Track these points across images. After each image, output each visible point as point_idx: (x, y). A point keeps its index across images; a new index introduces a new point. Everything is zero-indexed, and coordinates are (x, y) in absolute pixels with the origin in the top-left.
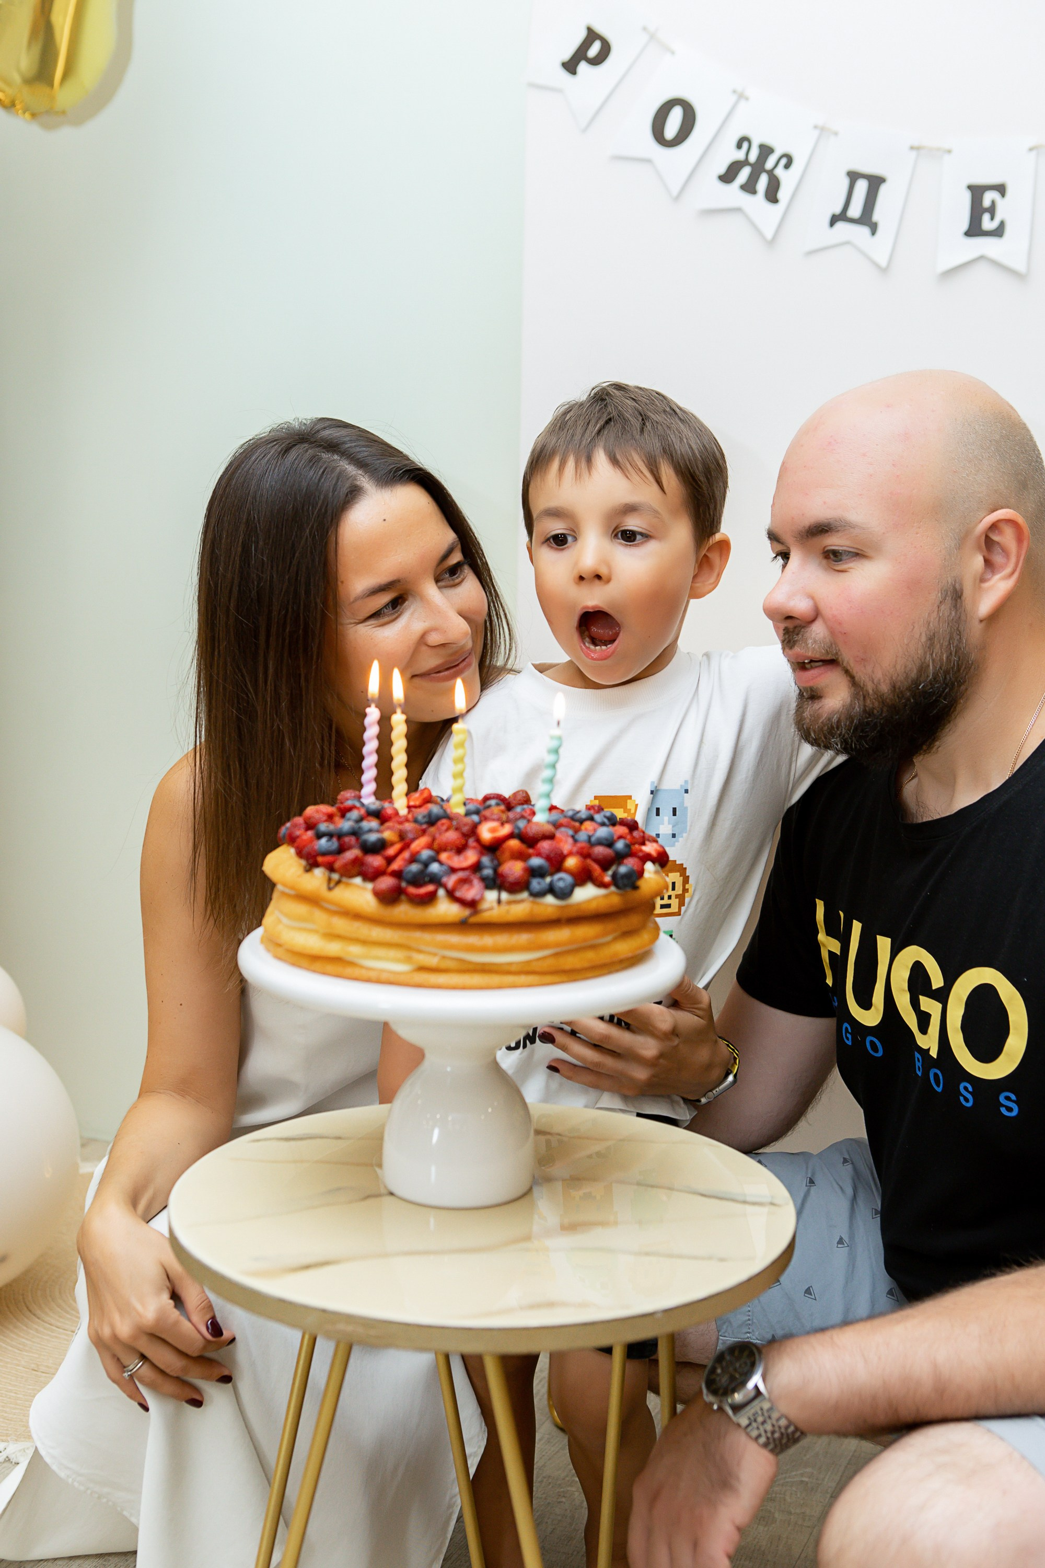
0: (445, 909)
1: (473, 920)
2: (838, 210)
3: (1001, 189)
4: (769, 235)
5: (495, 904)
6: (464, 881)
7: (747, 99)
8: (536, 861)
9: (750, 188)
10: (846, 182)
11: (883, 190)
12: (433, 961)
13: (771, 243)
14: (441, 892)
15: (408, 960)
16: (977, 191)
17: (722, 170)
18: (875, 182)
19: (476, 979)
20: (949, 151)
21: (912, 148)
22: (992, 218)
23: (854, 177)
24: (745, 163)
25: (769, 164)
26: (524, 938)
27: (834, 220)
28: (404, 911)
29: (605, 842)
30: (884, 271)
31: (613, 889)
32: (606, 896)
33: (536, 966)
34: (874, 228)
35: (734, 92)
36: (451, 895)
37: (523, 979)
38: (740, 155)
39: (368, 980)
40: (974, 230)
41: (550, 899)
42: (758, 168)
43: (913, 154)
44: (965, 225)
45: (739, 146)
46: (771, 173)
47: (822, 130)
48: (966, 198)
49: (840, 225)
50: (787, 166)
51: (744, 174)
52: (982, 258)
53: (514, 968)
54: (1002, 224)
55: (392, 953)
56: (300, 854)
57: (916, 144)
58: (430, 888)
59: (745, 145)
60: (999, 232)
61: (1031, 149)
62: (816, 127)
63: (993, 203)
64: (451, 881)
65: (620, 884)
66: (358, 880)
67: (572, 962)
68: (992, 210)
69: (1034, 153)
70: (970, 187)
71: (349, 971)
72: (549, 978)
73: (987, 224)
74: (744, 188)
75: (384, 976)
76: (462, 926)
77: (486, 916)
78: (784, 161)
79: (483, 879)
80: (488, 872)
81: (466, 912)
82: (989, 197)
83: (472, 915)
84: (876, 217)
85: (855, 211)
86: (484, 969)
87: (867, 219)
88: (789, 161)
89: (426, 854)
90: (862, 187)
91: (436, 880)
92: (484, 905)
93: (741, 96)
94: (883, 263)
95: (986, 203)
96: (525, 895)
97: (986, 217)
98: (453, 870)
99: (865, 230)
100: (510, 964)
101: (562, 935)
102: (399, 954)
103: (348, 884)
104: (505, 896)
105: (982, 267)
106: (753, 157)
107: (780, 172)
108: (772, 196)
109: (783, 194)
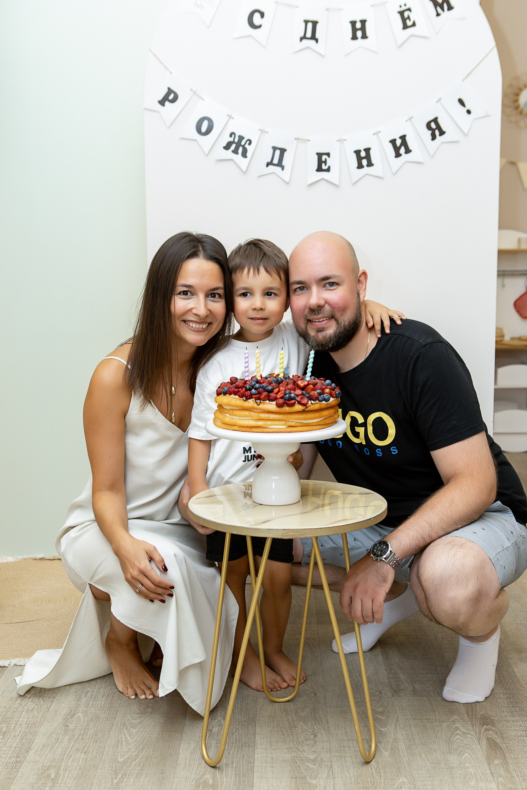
0: (298, 407)
1: (305, 410)
2: (269, 161)
3: (328, 155)
4: (244, 170)
5: (311, 405)
6: (302, 398)
7: (233, 118)
8: (319, 391)
9: (235, 151)
10: (272, 151)
11: (286, 154)
12: (294, 424)
13: (245, 173)
14: (296, 402)
15: (285, 425)
16: (320, 155)
17: (225, 145)
18: (283, 151)
19: (306, 428)
20: (309, 141)
21: (296, 139)
22: (326, 165)
23: (275, 149)
24: (233, 142)
25: (243, 143)
26: (317, 414)
27: (268, 165)
28: (286, 409)
29: (330, 384)
30: (287, 183)
31: (335, 398)
32: (334, 400)
33: (320, 423)
34: (283, 168)
35: (228, 115)
36: (300, 403)
37: (317, 427)
38: (231, 139)
39: (273, 432)
40: (319, 169)
41: (324, 402)
42: (238, 145)
43: (296, 141)
44: (316, 167)
45: (231, 136)
46: (243, 146)
47: (262, 131)
48: (316, 157)
49: (270, 167)
50: (250, 144)
51: (233, 146)
52: (323, 179)
53: (315, 424)
54: (329, 167)
55: (280, 423)
56: (241, 396)
57: (297, 137)
58: (294, 401)
59: (233, 136)
60: (328, 170)
61: (338, 141)
62: (260, 130)
63: (326, 159)
64: (298, 399)
65: (337, 397)
66: (267, 401)
67: (328, 421)
68: (325, 162)
69: (339, 142)
70: (317, 154)
71: (265, 430)
72: (323, 427)
73: (324, 167)
74: (233, 152)
75: (278, 430)
76: (303, 412)
77: (309, 408)
78: (248, 142)
79: (307, 397)
80: (307, 395)
81: (304, 408)
82: (324, 157)
83: (306, 408)
84: (284, 163)
85: (276, 161)
86: (307, 425)
87: (280, 164)
88: (250, 142)
89: (288, 392)
90: (278, 152)
91: (293, 399)
92: (308, 405)
93: (230, 117)
94: (287, 181)
95: (323, 159)
96: (317, 401)
97: (323, 165)
98: (297, 396)
99: (280, 169)
100: (314, 422)
101: (326, 413)
102: (283, 423)
103: (264, 403)
104: (313, 402)
105: (323, 182)
106: (236, 140)
107: (247, 146)
108: (244, 154)
109: (249, 154)
